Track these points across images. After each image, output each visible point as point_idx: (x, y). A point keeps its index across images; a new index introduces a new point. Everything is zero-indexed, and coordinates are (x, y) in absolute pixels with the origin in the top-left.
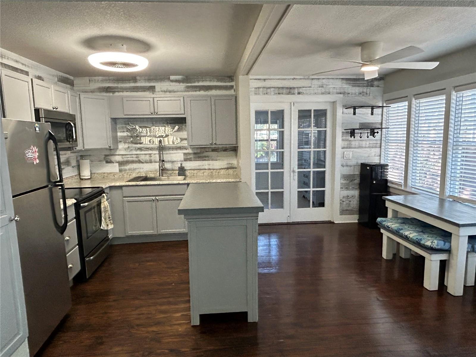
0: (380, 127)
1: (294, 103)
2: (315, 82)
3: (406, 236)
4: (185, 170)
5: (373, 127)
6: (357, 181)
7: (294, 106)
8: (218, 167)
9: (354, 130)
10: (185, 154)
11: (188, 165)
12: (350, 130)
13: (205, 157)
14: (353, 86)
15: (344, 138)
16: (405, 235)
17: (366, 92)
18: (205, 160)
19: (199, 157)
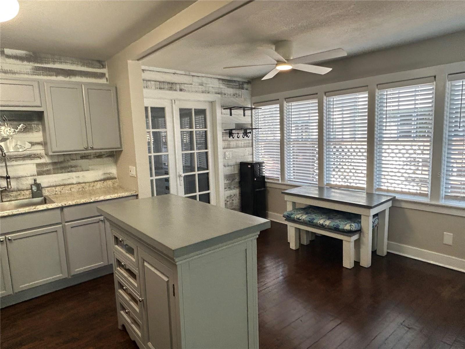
0: (251, 128)
1: (174, 100)
2: (196, 79)
3: (322, 225)
4: (42, 188)
5: (246, 128)
6: (237, 180)
7: (175, 104)
8: (91, 180)
9: (232, 130)
10: (38, 165)
11: (44, 181)
12: (228, 131)
13: (71, 167)
14: (228, 87)
15: (224, 138)
16: (320, 224)
17: (239, 94)
18: (71, 171)
19: (62, 168)
